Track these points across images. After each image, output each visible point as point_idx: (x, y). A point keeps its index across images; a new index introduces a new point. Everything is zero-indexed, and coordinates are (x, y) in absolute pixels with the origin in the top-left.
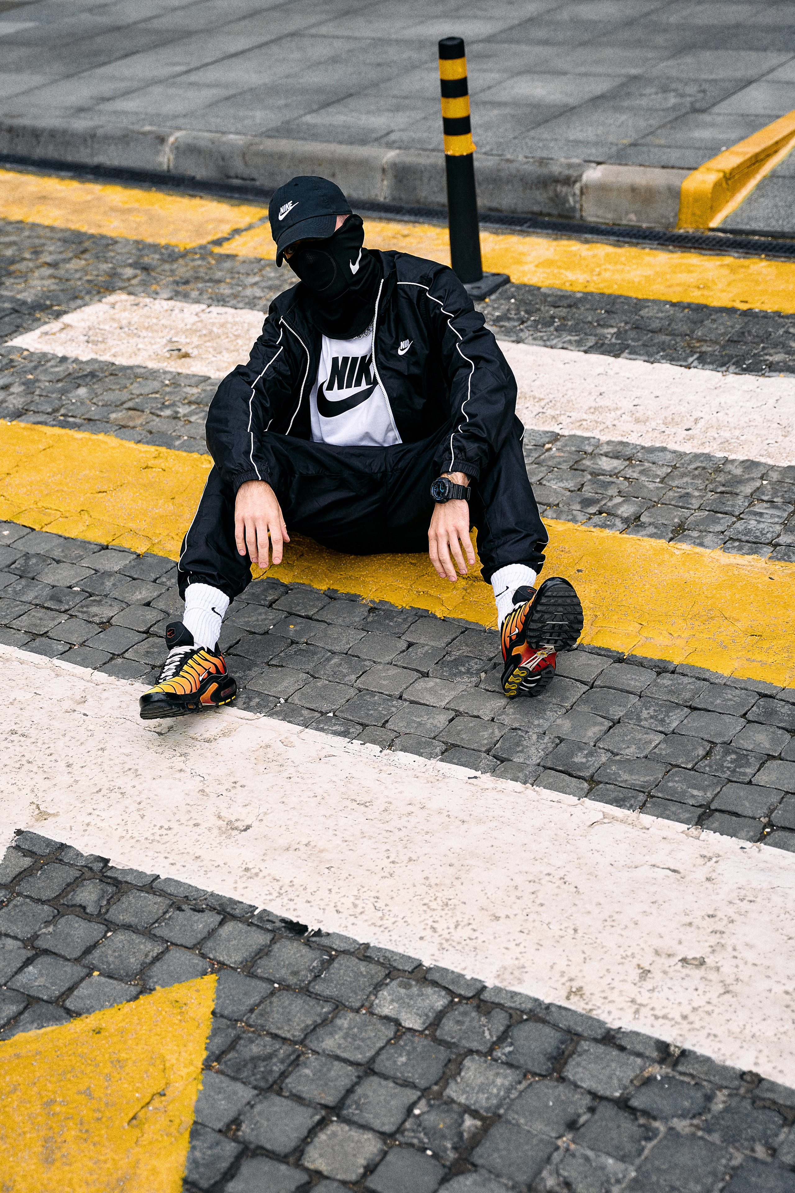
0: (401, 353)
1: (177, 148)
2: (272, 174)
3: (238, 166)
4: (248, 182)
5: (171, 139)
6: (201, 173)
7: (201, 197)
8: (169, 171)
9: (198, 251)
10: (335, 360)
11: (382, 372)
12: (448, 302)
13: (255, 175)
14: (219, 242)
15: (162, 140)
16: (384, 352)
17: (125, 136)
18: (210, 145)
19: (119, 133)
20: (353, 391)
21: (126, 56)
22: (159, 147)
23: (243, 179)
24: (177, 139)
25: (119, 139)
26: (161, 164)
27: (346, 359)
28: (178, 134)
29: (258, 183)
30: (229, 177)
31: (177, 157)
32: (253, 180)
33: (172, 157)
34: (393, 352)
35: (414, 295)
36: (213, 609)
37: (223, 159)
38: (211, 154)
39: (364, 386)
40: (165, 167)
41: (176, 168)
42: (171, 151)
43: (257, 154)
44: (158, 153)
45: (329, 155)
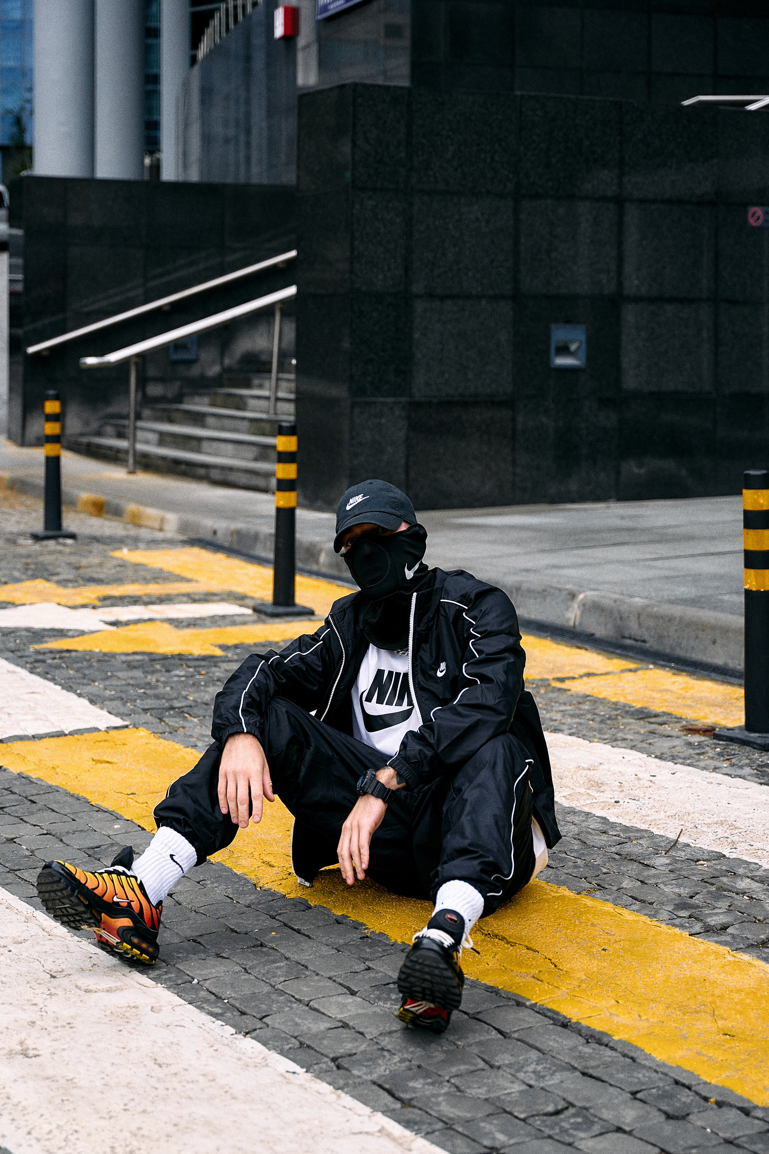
0: (440, 674)
1: (584, 605)
2: (661, 637)
3: (633, 627)
4: (639, 643)
5: (581, 596)
6: (600, 631)
7: (586, 649)
8: (574, 627)
9: (536, 682)
10: (380, 673)
11: (420, 692)
12: (480, 623)
13: (646, 637)
14: (562, 680)
15: (573, 596)
16: (424, 673)
17: (544, 591)
18: (612, 604)
19: (540, 589)
20: (394, 709)
21: (615, 545)
22: (570, 603)
23: (636, 640)
24: (586, 596)
25: (539, 593)
26: (568, 620)
27: (390, 673)
28: (589, 593)
29: (647, 645)
30: (624, 637)
31: (582, 613)
32: (644, 641)
33: (579, 613)
34: (431, 673)
35: (452, 614)
36: (172, 856)
37: (621, 618)
38: (611, 613)
39: (405, 707)
40: (571, 623)
41: (580, 624)
42: (579, 607)
43: (651, 616)
44: (567, 609)
45: (713, 621)
